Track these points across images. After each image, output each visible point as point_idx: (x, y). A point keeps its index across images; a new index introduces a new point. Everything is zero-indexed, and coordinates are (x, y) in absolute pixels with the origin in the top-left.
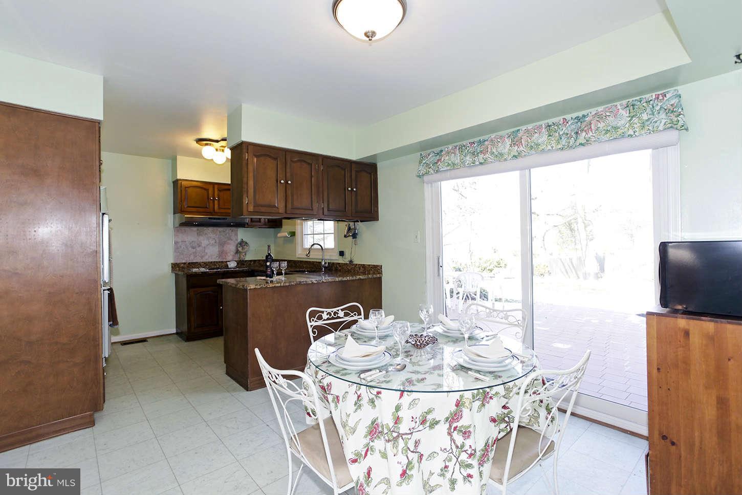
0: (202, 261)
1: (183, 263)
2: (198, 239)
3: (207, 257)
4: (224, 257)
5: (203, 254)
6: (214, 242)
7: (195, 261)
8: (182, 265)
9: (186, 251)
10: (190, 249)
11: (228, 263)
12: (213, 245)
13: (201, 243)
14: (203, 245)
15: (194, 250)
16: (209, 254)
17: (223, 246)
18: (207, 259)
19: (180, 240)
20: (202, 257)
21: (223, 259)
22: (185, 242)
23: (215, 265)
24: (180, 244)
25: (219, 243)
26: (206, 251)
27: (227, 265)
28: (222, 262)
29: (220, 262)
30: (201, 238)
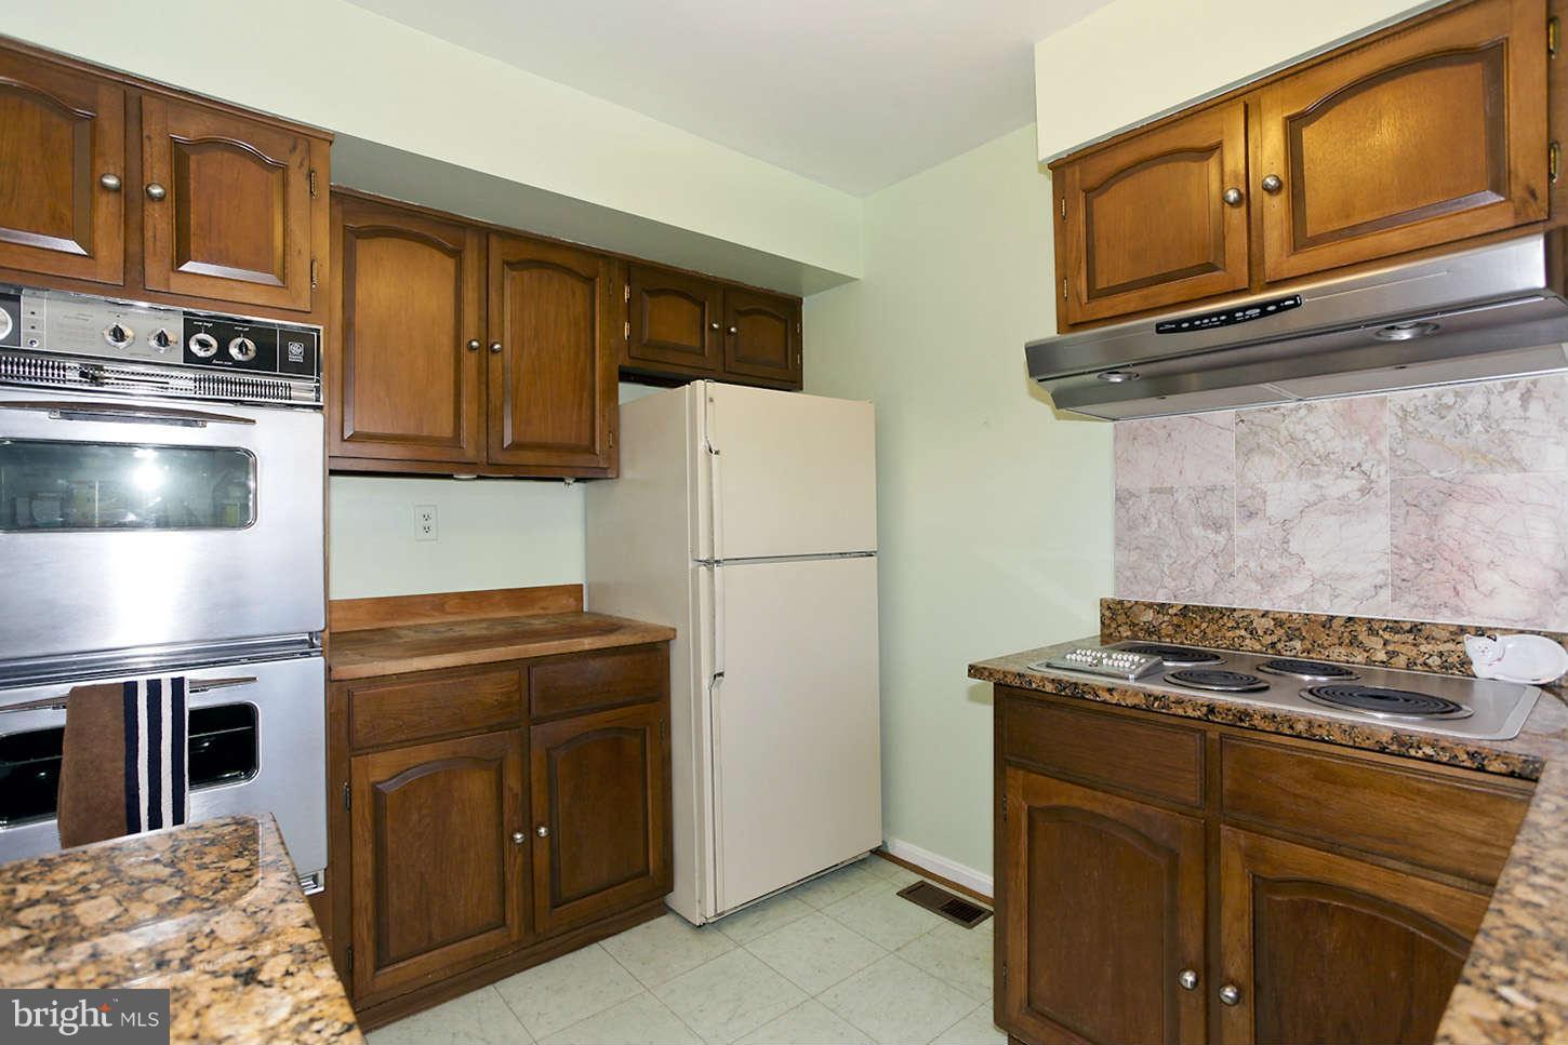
0: (1265, 606)
1: (1150, 606)
2: (1240, 476)
3: (1300, 585)
4: (1446, 594)
5: (1273, 566)
6: (1351, 485)
7: (1220, 603)
8: (1149, 616)
9: (1173, 542)
10: (1197, 531)
11: (1473, 646)
12: (1345, 508)
13: (1264, 496)
14: (1272, 509)
15: (1221, 539)
16: (1315, 566)
17: (1436, 518)
18: (1299, 598)
19: (1146, 484)
20: (1268, 581)
21: (1435, 609)
22: (1171, 491)
23: (1354, 642)
24: (1146, 500)
25: (1395, 487)
26: (1294, 547)
27: (1465, 662)
28: (1415, 629)
29: (1395, 627)
30: (1261, 469)
